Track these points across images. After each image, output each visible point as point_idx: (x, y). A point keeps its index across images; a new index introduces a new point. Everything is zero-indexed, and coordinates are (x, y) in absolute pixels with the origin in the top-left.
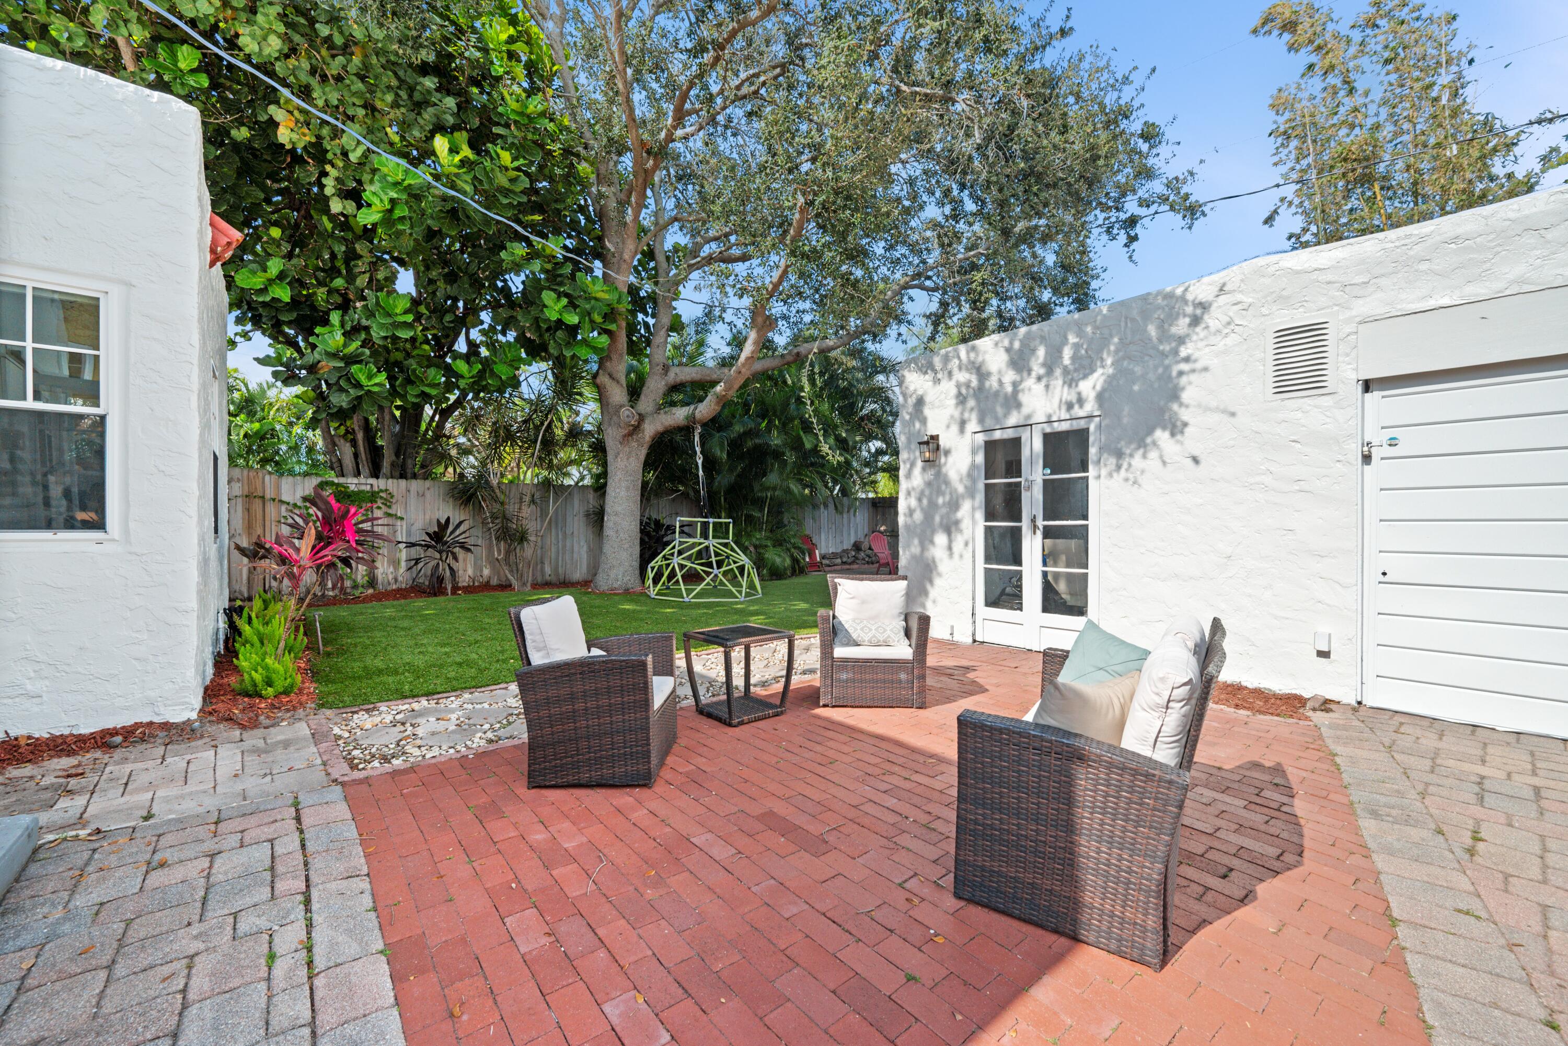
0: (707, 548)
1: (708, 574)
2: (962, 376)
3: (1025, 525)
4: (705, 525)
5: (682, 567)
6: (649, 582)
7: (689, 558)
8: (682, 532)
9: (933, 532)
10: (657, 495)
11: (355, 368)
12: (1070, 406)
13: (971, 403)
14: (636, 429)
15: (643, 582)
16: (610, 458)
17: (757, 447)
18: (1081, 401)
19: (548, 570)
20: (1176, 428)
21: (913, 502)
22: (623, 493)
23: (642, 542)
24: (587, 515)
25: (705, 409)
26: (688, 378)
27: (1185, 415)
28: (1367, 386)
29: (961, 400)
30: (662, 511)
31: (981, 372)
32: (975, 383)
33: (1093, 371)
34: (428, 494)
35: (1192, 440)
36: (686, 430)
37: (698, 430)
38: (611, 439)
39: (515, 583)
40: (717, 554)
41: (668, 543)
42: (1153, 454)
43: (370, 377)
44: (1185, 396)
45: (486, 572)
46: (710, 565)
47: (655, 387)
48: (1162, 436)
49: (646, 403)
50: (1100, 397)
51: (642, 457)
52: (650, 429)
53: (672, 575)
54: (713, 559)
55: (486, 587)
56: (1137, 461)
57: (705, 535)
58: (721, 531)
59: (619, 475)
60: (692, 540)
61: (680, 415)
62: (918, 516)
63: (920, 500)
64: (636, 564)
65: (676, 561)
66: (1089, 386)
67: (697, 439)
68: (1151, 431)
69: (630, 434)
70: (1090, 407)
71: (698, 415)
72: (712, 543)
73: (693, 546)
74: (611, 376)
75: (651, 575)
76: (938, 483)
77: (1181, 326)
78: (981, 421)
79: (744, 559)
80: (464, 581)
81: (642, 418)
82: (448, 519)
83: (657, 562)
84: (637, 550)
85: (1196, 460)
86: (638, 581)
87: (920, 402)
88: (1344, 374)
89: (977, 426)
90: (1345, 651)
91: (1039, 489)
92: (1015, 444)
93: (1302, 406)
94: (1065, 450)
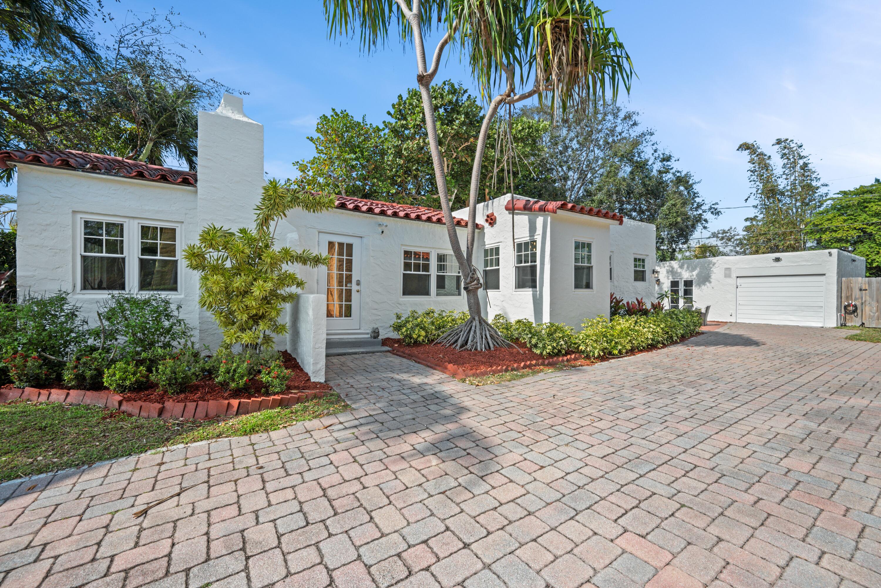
2: (668, 268)
3: (679, 296)
12: (690, 276)
13: (670, 273)
18: (693, 275)
20: (710, 282)
27: (711, 280)
28: (738, 277)
29: (668, 272)
31: (672, 267)
32: (671, 269)
33: (695, 271)
35: (712, 284)
42: (706, 286)
44: (712, 277)
48: (707, 283)
50: (697, 275)
56: (703, 287)
66: (695, 273)
68: (705, 282)
76: (662, 288)
77: (711, 266)
78: (672, 277)
85: (714, 287)
88: (734, 275)
89: (670, 278)
90: (734, 315)
91: (683, 290)
92: (678, 282)
93: (728, 280)
94: (688, 284)
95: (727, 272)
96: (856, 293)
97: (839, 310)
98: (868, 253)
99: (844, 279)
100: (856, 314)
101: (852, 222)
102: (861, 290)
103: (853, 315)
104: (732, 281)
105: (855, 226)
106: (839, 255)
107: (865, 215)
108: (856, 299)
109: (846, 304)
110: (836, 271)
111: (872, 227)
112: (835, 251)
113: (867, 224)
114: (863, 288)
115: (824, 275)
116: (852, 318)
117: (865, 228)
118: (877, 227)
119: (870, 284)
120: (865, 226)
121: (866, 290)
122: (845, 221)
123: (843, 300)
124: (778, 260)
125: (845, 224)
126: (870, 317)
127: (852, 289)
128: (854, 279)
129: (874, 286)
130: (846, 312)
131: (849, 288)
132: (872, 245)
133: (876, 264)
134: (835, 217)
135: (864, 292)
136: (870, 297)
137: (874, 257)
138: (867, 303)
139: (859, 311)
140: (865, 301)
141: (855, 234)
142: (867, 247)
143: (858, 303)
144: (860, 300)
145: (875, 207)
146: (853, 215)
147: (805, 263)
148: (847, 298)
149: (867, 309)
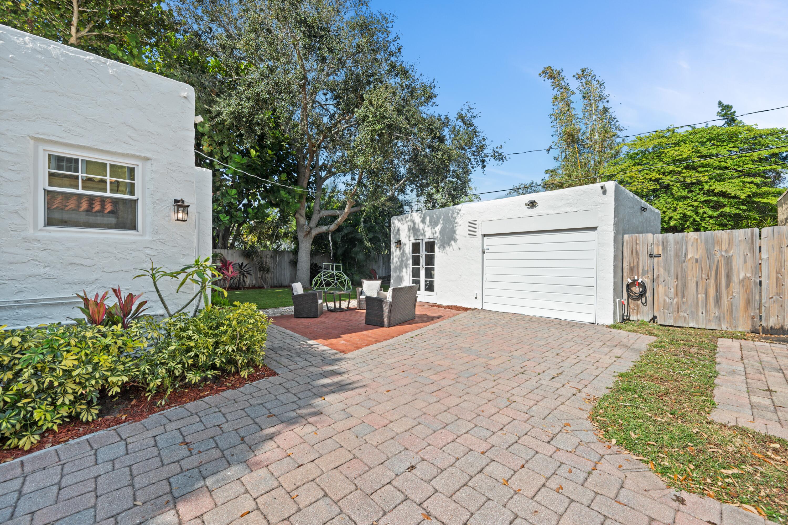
0: (333, 274)
1: (333, 282)
2: (409, 223)
3: (421, 267)
4: (333, 266)
5: (325, 280)
6: (313, 285)
7: (327, 277)
8: (325, 269)
9: (403, 268)
10: (316, 255)
11: (220, 215)
12: (433, 234)
13: (411, 231)
14: (309, 233)
15: (311, 285)
16: (300, 243)
17: (352, 238)
18: (436, 233)
19: (275, 282)
20: (455, 241)
21: (397, 260)
22: (304, 255)
23: (311, 272)
24: (290, 262)
25: (333, 227)
26: (327, 214)
27: (457, 237)
28: (484, 236)
29: (409, 230)
30: (317, 260)
31: (413, 222)
32: (412, 226)
33: (438, 225)
34: (234, 254)
35: (459, 244)
36: (327, 233)
37: (330, 234)
38: (300, 235)
39: (265, 286)
40: (337, 276)
41: (320, 272)
42: (451, 248)
43: (224, 218)
44: (457, 232)
45: (254, 282)
46: (334, 280)
47: (316, 218)
48: (453, 242)
49: (313, 224)
50: (440, 232)
51: (311, 242)
52: (314, 233)
53: (321, 283)
54: (335, 278)
55: (254, 287)
57: (333, 270)
58: (338, 268)
59: (303, 248)
60: (328, 271)
61: (324, 229)
62: (398, 263)
63: (399, 259)
64: (309, 279)
65: (323, 278)
66: (437, 230)
67: (330, 237)
68: (450, 242)
69: (307, 235)
70: (438, 234)
71: (330, 229)
72: (335, 272)
73: (329, 273)
74: (300, 215)
75: (314, 283)
76: (403, 254)
77: (455, 217)
78: (414, 237)
79: (346, 277)
80: (247, 285)
81: (311, 229)
82: (242, 264)
83: (316, 278)
84: (309, 274)
85: (459, 249)
86: (309, 285)
87: (398, 230)
88: (479, 233)
89: (412, 238)
90: (479, 297)
91: (424, 256)
92: (419, 243)
93: (473, 239)
94: (430, 246)
95: (472, 227)
96: (645, 261)
97: (617, 293)
98: (665, 209)
99: (626, 236)
100: (644, 299)
101: (648, 172)
102: (651, 256)
103: (639, 302)
104: (477, 241)
105: (651, 176)
106: (617, 190)
107: (661, 164)
108: (644, 273)
109: (630, 281)
110: (612, 222)
111: (669, 177)
112: (611, 185)
113: (664, 173)
114: (655, 253)
115: (595, 228)
116: (638, 306)
117: (662, 179)
118: (675, 177)
119: (664, 244)
120: (661, 176)
121: (659, 256)
122: (640, 171)
123: (625, 274)
124: (532, 204)
125: (640, 175)
126: (666, 306)
127: (637, 253)
128: (640, 236)
129: (672, 247)
130: (629, 296)
131: (635, 254)
132: (669, 200)
133: (674, 222)
134: (629, 167)
135: (656, 259)
136: (665, 270)
137: (672, 215)
138: (661, 279)
139: (649, 294)
140: (658, 276)
141: (651, 186)
142: (664, 202)
143: (648, 281)
144: (650, 275)
145: (671, 153)
146: (648, 163)
147: (569, 209)
148: (631, 270)
149: (661, 290)
